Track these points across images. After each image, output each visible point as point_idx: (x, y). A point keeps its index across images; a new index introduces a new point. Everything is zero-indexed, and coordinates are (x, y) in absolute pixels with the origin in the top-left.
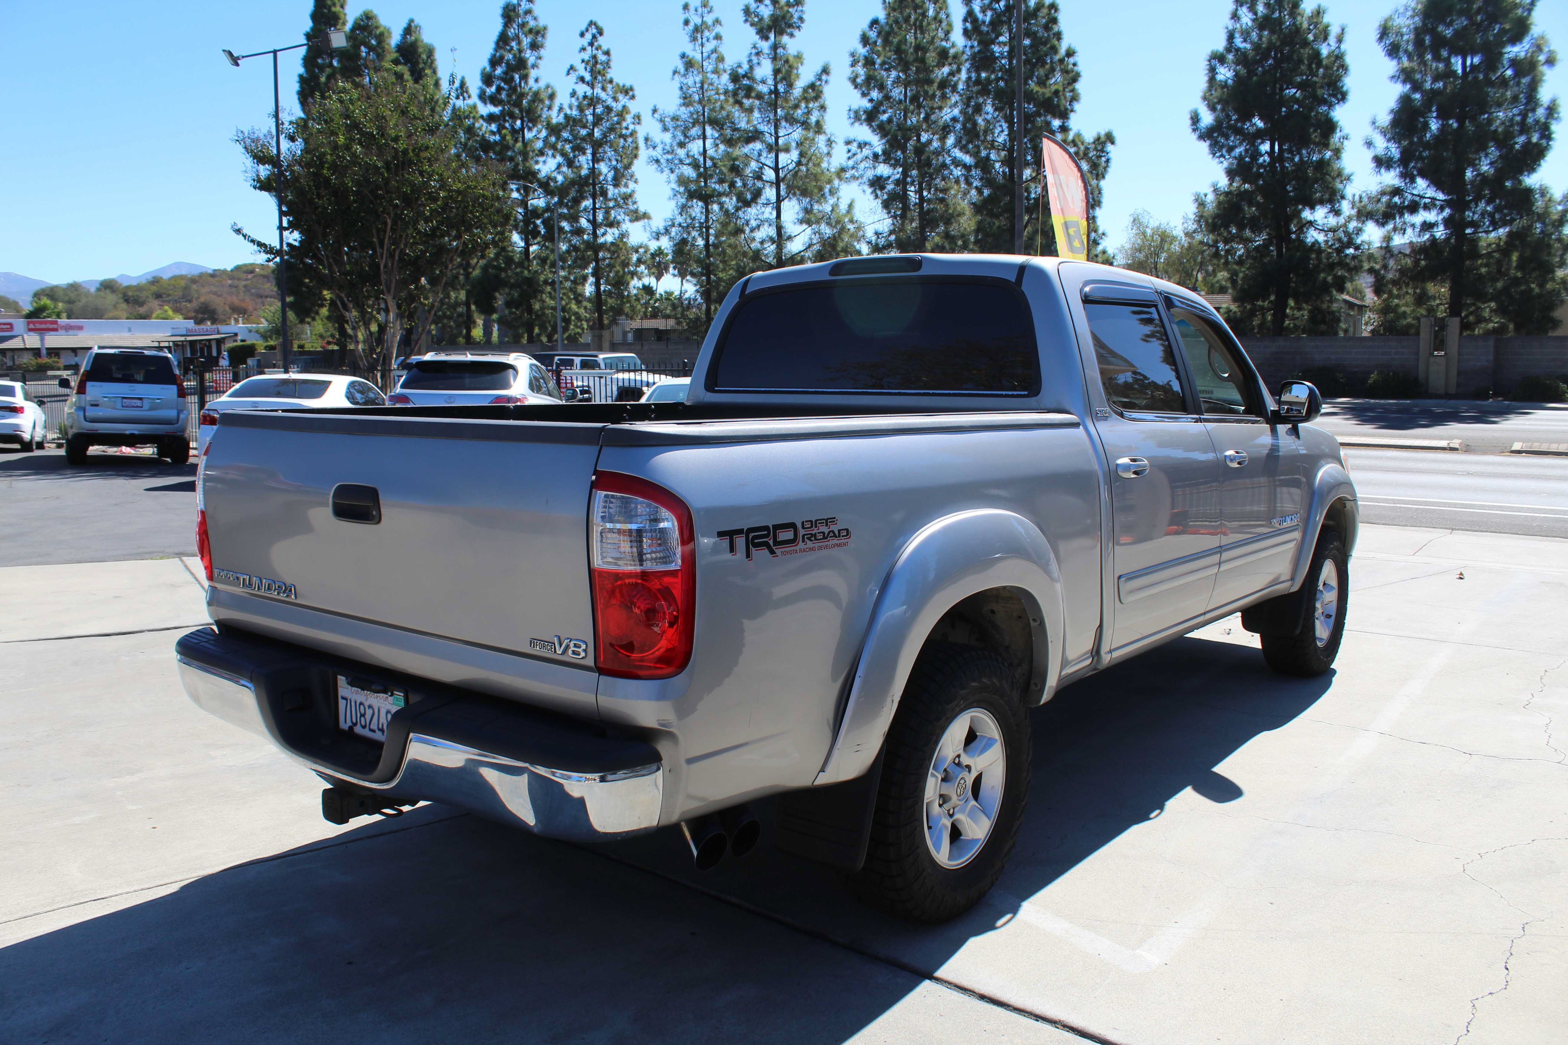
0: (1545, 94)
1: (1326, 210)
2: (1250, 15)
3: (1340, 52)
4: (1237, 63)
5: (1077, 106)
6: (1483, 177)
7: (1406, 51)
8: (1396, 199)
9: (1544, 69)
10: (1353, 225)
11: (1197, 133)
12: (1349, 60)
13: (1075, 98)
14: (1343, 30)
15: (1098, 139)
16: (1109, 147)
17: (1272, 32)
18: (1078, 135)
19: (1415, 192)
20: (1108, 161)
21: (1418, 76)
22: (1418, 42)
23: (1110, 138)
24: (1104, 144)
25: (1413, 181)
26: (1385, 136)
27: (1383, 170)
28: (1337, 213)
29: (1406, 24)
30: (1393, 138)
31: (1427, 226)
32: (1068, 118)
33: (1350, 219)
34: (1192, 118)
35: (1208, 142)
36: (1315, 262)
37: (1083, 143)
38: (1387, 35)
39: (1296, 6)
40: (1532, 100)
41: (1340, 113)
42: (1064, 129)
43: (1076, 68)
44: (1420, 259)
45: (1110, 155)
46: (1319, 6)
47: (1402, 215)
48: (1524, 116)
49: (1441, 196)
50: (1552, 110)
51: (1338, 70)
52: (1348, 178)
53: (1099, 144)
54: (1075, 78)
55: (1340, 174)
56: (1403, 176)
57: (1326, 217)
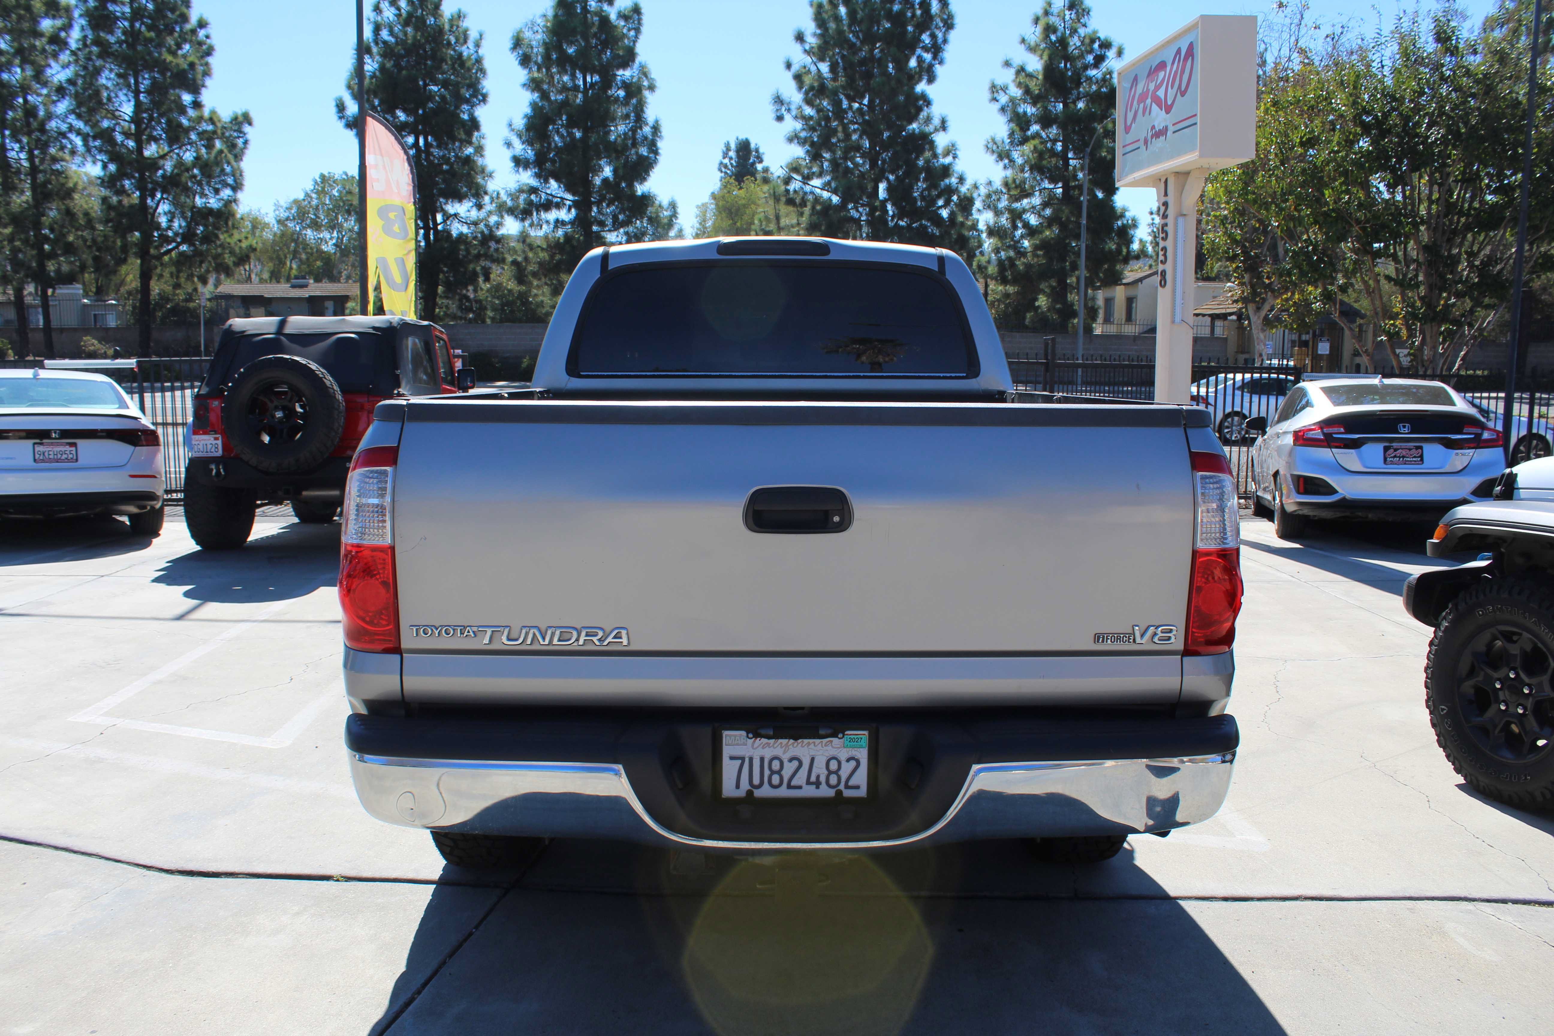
0: (651, 114)
1: (471, 204)
2: (393, 10)
3: (479, 56)
4: (384, 55)
5: (208, 82)
6: (605, 181)
7: (536, 63)
8: (533, 197)
9: (646, 93)
10: (493, 219)
11: (344, 121)
12: (487, 64)
13: (207, 73)
14: (481, 36)
15: (235, 119)
16: (247, 128)
17: (416, 29)
18: (213, 112)
19: (549, 192)
20: (246, 142)
21: (545, 87)
22: (547, 57)
23: (247, 119)
24: (240, 124)
25: (546, 181)
26: (521, 138)
27: (521, 170)
28: (480, 207)
29: (536, 39)
30: (527, 141)
31: (558, 223)
32: (199, 93)
33: (490, 213)
34: (337, 106)
35: (355, 131)
36: (464, 253)
37: (219, 121)
38: (520, 46)
39: (437, 6)
40: (639, 119)
41: (482, 113)
42: (197, 105)
43: (208, 41)
44: (555, 253)
45: (249, 137)
46: (460, 11)
47: (538, 211)
48: (634, 130)
49: (569, 196)
50: (656, 129)
51: (477, 73)
52: (490, 176)
53: (236, 124)
54: (210, 51)
55: (483, 171)
56: (538, 176)
57: (469, 211)
